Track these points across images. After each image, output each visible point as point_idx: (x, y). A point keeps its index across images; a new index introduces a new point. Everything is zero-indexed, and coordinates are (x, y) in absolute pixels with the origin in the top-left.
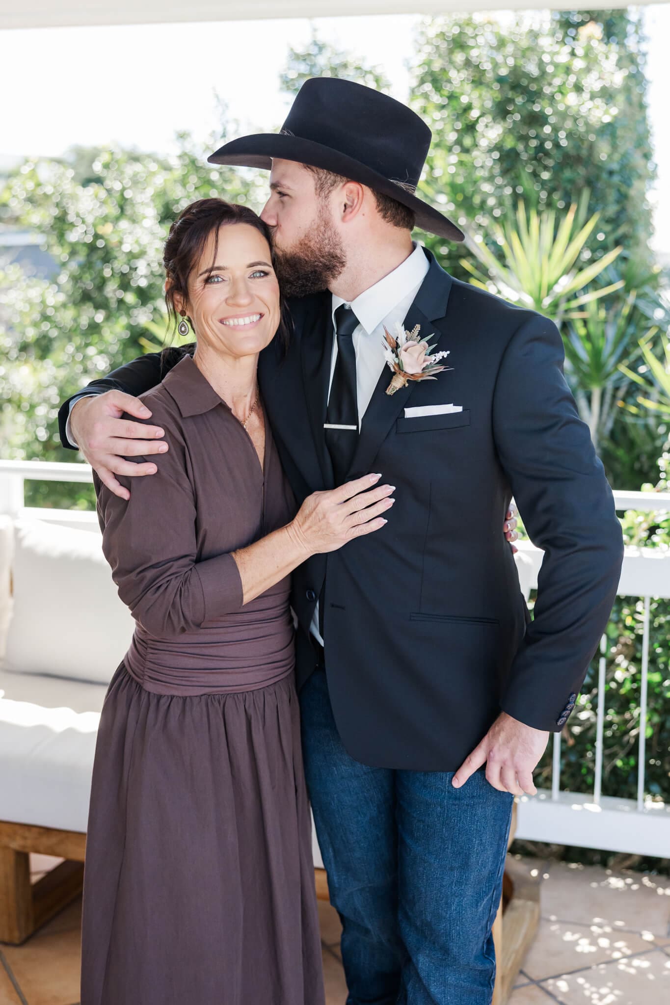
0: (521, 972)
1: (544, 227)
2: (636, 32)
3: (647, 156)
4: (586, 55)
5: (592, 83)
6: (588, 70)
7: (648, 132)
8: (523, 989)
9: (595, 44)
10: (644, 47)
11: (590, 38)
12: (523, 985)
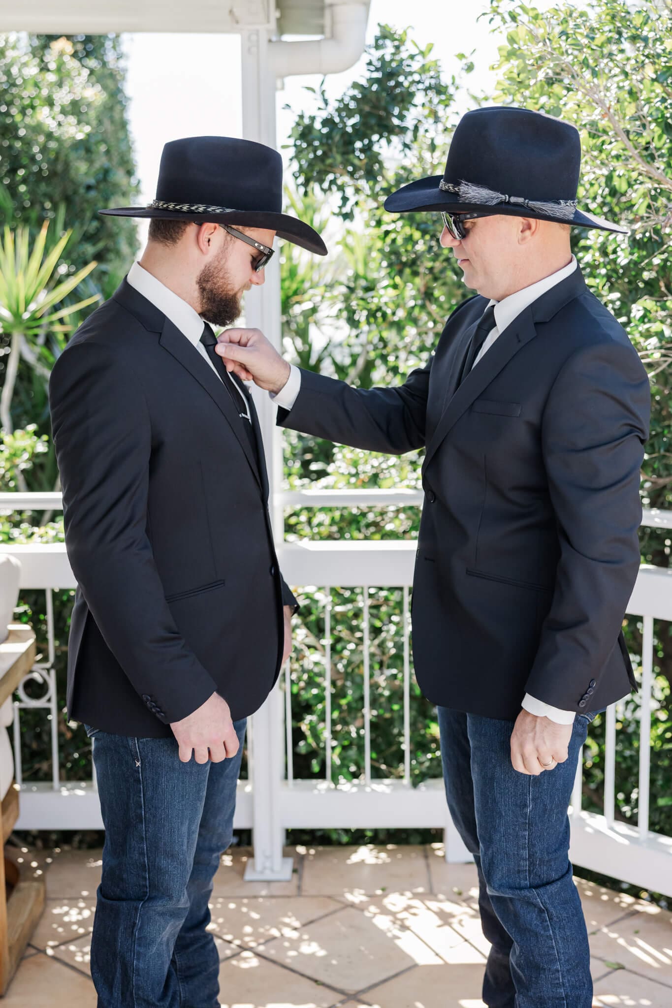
0: (29, 945)
1: (19, 240)
2: (114, 47)
3: (130, 173)
4: (59, 70)
5: (63, 97)
6: (60, 84)
7: (130, 148)
8: (32, 959)
9: (67, 58)
10: (122, 63)
11: (61, 54)
12: (32, 955)
